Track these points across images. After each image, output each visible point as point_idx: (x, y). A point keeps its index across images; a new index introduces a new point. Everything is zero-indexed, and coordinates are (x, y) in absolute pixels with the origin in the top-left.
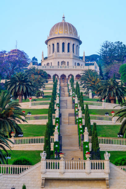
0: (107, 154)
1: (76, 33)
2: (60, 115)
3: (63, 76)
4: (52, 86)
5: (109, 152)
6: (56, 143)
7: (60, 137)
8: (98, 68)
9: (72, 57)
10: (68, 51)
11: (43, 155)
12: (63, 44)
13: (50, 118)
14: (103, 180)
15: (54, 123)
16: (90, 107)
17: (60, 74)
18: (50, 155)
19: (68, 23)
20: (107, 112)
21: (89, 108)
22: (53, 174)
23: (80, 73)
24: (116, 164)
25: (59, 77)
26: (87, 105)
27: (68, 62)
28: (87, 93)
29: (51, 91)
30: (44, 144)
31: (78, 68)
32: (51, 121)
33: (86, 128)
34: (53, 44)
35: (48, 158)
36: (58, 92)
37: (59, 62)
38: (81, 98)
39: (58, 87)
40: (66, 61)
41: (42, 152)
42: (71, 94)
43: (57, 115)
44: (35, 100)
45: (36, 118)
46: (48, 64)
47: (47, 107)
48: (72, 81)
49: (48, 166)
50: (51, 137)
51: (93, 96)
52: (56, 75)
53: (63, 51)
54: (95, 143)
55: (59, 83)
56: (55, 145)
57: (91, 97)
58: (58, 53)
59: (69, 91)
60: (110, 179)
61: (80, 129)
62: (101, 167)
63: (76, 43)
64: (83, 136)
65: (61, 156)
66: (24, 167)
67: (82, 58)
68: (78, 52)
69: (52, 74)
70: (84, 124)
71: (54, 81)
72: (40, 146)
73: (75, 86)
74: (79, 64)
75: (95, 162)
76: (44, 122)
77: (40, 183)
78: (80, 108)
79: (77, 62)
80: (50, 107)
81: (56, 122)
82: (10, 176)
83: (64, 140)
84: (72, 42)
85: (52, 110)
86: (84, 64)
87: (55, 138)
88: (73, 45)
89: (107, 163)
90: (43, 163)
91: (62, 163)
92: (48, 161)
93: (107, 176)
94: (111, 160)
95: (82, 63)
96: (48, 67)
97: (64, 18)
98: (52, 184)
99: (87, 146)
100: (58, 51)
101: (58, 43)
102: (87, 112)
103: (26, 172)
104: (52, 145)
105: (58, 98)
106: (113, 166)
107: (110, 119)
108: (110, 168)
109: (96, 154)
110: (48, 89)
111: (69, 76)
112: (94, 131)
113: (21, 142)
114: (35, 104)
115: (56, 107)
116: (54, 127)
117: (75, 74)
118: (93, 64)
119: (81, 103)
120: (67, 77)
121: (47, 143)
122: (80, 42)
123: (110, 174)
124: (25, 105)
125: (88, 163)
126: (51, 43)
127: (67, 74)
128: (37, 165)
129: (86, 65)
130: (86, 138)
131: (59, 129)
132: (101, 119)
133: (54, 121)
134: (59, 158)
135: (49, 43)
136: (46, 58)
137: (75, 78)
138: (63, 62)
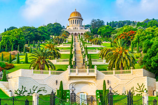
0: (95, 66)
1: (81, 16)
2: (75, 50)
3: (76, 34)
4: (71, 38)
6: (74, 62)
7: (75, 59)
8: (90, 30)
9: (79, 26)
10: (78, 23)
12: (76, 20)
13: (71, 51)
14: (94, 77)
15: (73, 53)
16: (88, 47)
17: (74, 33)
18: (72, 67)
19: (78, 12)
20: (94, 48)
22: (73, 74)
23: (83, 32)
24: (100, 70)
25: (74, 34)
26: (86, 46)
27: (78, 28)
28: (85, 40)
29: (71, 40)
30: (69, 62)
31: (82, 30)
32: (71, 53)
33: (86, 55)
34: (71, 21)
36: (74, 40)
37: (74, 28)
38: (84, 43)
39: (74, 38)
40: (77, 27)
41: (68, 65)
42: (79, 41)
43: (74, 50)
44: (64, 44)
45: (65, 51)
46: (69, 28)
48: (79, 36)
49: (71, 71)
50: (72, 59)
51: (88, 41)
52: (72, 33)
53: (76, 23)
54: (90, 61)
55: (74, 36)
56: (73, 62)
58: (73, 24)
59: (78, 39)
60: (97, 76)
61: (84, 56)
62: (93, 71)
63: (81, 20)
64: (85, 58)
65: (76, 67)
66: (61, 72)
67: (83, 26)
68: (81, 24)
69: (71, 33)
70: (85, 53)
71: (72, 35)
72: (68, 63)
73: (81, 38)
74: (82, 29)
75: (91, 69)
76: (69, 53)
77: (68, 78)
78: (83, 47)
79: (81, 28)
80: (71, 47)
81: (74, 53)
82: (55, 76)
83: (77, 60)
84: (79, 20)
86: (84, 28)
87: (73, 59)
88: (80, 21)
89: (95, 69)
90: (69, 69)
91: (77, 70)
92: (71, 69)
93: (95, 75)
94: (98, 69)
95: (83, 28)
96: (69, 30)
97: (76, 10)
98: (73, 79)
99: (87, 63)
100: (73, 23)
101: (73, 20)
102: (86, 48)
103: (62, 74)
104: (72, 62)
105: (74, 43)
107: (96, 52)
108: (97, 72)
109: (91, 66)
111: (78, 34)
112: (90, 56)
113: (61, 61)
115: (73, 47)
116: (73, 55)
117: (80, 33)
118: (88, 29)
119: (84, 45)
120: (77, 34)
122: (82, 20)
123: (97, 75)
124: (61, 46)
125: (88, 70)
126: (70, 20)
127: (77, 33)
128: (67, 71)
129: (85, 29)
130: (86, 60)
131: (75, 56)
132: (92, 51)
133: (73, 52)
134: (75, 68)
135: (69, 20)
136: (68, 26)
137: (80, 34)
138: (75, 28)
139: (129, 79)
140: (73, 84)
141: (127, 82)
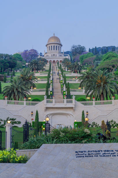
0: (74, 96)
1: (60, 41)
2: (53, 79)
3: (54, 61)
4: (49, 66)
5: (74, 95)
6: (51, 92)
7: (53, 89)
8: (70, 57)
9: (58, 52)
10: (56, 50)
11: (45, 97)
12: (54, 46)
13: (48, 80)
14: (72, 108)
15: (50, 83)
17: (52, 60)
18: (48, 97)
19: (56, 37)
20: (74, 77)
21: (66, 76)
22: (50, 105)
23: (62, 59)
24: (78, 101)
25: (52, 62)
26: (65, 74)
27: (56, 55)
28: (65, 69)
29: (49, 68)
30: (45, 92)
31: (61, 57)
32: (48, 81)
33: (64, 85)
34: (49, 47)
35: (47, 98)
36: (52, 68)
37: (52, 55)
38: (62, 71)
39: (52, 66)
40: (55, 54)
41: (45, 95)
42: (57, 69)
43: (51, 79)
44: (41, 72)
45: (42, 80)
46: (47, 56)
47: (47, 75)
48: (58, 63)
49: (47, 102)
50: (49, 89)
51: (68, 70)
53: (54, 50)
54: (69, 91)
55: (52, 64)
56: (50, 92)
57: (66, 71)
58: (52, 51)
59: (57, 68)
60: (75, 107)
61: (62, 85)
62: (71, 102)
63: (60, 46)
64: (63, 88)
65: (53, 97)
66: (37, 102)
67: (62, 53)
68: (60, 50)
69: (49, 60)
70: (63, 83)
71: (50, 63)
72: (44, 93)
73: (59, 66)
74: (61, 56)
75: (68, 100)
76: (46, 82)
77: (44, 109)
78: (62, 76)
81: (51, 82)
82: (31, 106)
83: (55, 90)
84: (58, 46)
85: (49, 77)
86: (63, 56)
87: (51, 89)
88: (59, 47)
89: (74, 100)
90: (45, 100)
91: (54, 100)
92: (48, 100)
93: (74, 106)
94: (76, 99)
95: (63, 55)
96: (47, 57)
97: (54, 34)
98: (49, 110)
99: (65, 93)
100: (52, 50)
101: (52, 46)
102: (65, 78)
103: (37, 105)
104: (49, 92)
105: (52, 71)
106: (77, 101)
108: (75, 102)
109: (69, 96)
110: (47, 67)
111: (56, 61)
112: (68, 86)
113: (35, 91)
114: (41, 74)
115: (51, 75)
116: (50, 84)
117: (59, 60)
118: (68, 56)
119: (62, 74)
120: (56, 62)
121: (47, 92)
122: (62, 46)
123: (75, 105)
124: (37, 75)
125: (65, 100)
126: (48, 46)
127: (56, 60)
128: (43, 101)
129: (64, 56)
130: (65, 89)
131: (52, 85)
132: (71, 80)
133: (50, 81)
134: (52, 98)
135: (47, 46)
136: (46, 53)
137: (59, 62)
138: (54, 55)
139: (110, 110)
140: (50, 115)
141: (108, 113)
